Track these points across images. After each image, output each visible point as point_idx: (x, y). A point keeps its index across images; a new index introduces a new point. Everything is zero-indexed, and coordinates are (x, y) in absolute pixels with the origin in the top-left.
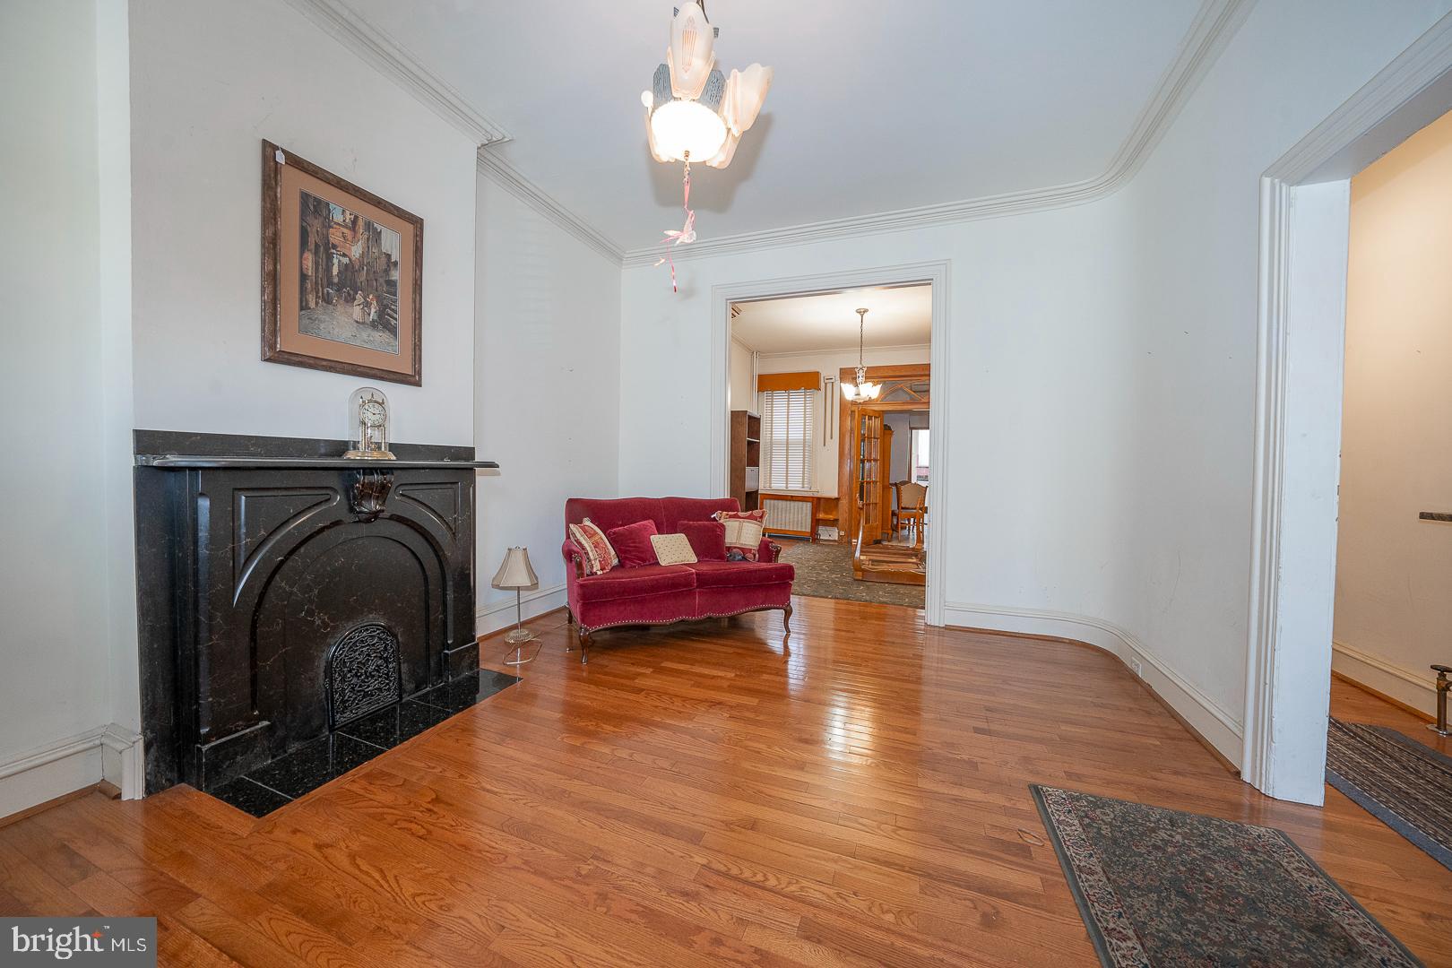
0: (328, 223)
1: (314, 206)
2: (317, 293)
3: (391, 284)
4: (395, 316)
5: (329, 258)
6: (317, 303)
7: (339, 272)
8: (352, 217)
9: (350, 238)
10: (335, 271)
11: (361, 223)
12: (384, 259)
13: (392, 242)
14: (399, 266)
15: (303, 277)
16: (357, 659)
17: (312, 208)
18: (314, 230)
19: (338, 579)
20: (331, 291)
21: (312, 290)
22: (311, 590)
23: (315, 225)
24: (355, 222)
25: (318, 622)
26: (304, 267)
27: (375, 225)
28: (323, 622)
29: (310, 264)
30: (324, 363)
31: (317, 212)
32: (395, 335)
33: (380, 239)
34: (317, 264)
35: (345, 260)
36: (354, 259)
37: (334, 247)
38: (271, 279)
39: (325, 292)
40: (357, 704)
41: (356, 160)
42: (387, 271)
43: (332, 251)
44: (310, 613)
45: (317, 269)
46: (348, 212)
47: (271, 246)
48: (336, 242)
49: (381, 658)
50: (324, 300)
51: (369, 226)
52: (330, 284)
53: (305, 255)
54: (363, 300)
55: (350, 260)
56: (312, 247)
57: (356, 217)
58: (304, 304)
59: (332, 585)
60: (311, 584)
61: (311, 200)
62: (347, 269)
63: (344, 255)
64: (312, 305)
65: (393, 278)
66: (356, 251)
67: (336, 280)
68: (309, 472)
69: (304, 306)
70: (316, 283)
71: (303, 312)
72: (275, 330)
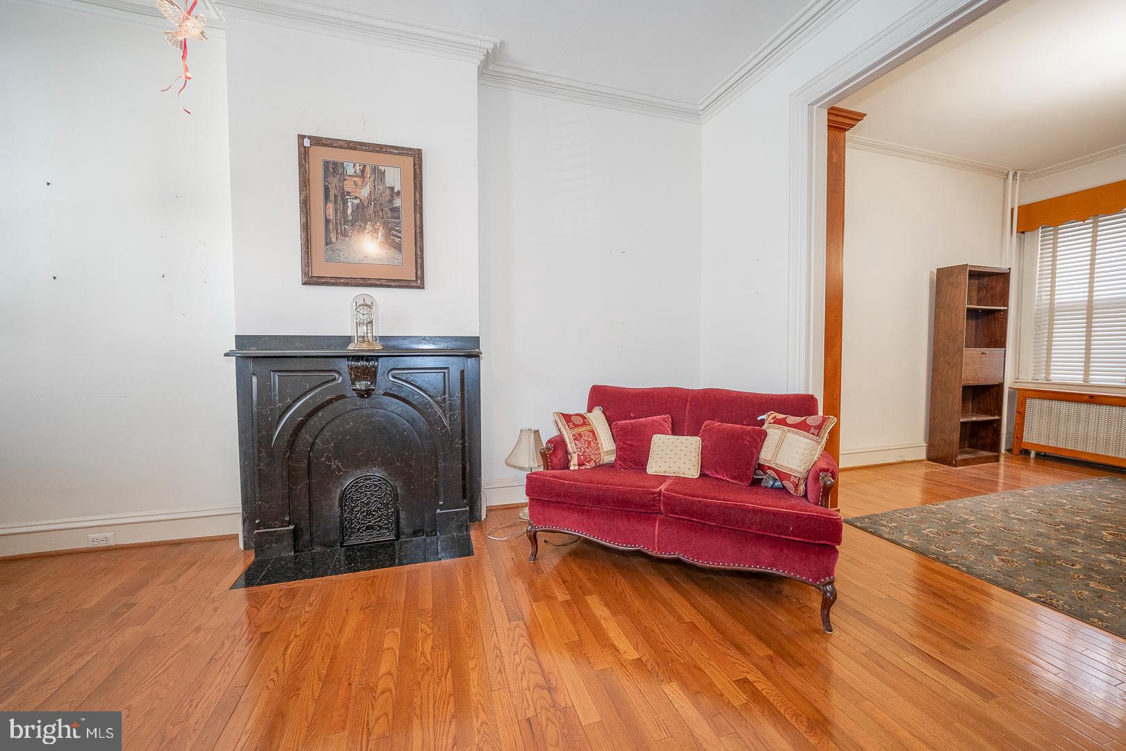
0: (343, 177)
1: (333, 169)
2: (337, 231)
3: (395, 210)
4: (399, 235)
5: (345, 203)
6: (337, 238)
7: (353, 211)
8: (361, 167)
9: (360, 183)
10: (349, 211)
11: (368, 169)
12: (388, 192)
13: (394, 177)
14: (401, 194)
15: (327, 221)
16: (362, 499)
17: (331, 170)
18: (334, 185)
19: (348, 437)
20: (347, 227)
21: (333, 230)
22: (329, 443)
23: (334, 181)
24: (363, 171)
25: (334, 466)
26: (328, 214)
27: (380, 167)
28: (337, 466)
29: (331, 211)
30: (342, 281)
31: (335, 171)
32: (400, 251)
33: (384, 177)
34: (336, 210)
35: (357, 201)
36: (363, 198)
37: (348, 193)
38: (306, 228)
39: (343, 228)
40: (361, 533)
41: (365, 123)
42: (391, 201)
43: (347, 197)
44: (329, 459)
45: (336, 214)
46: (358, 165)
47: (305, 204)
48: (349, 190)
49: (380, 503)
50: (342, 235)
51: (375, 170)
52: (346, 222)
53: (328, 206)
54: (372, 228)
55: (360, 200)
56: (332, 198)
57: (364, 166)
58: (328, 240)
59: (344, 441)
60: (329, 439)
61: (330, 165)
62: (360, 208)
63: (356, 198)
64: (334, 240)
65: (396, 205)
66: (365, 192)
67: (350, 218)
68: (319, 359)
69: (328, 242)
70: (336, 223)
71: (328, 246)
72: (308, 263)
